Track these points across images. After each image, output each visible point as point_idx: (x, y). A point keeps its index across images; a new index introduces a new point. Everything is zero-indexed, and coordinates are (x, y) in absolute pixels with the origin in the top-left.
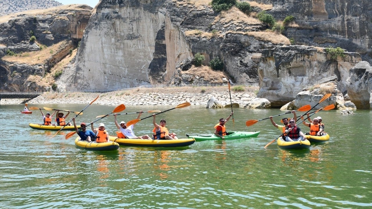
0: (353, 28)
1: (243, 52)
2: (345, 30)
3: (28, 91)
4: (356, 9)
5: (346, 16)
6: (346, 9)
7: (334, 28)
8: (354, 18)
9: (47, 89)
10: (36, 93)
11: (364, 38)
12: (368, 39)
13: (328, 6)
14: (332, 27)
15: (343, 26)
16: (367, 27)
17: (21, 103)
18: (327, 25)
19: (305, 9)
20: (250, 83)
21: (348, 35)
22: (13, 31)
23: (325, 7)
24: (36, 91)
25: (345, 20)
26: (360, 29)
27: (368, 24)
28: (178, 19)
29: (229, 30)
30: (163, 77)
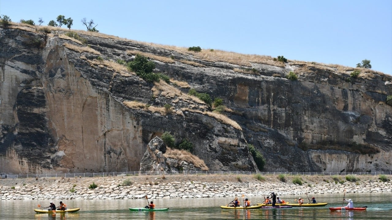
0: (280, 119)
1: (210, 135)
2: (271, 120)
4: (282, 101)
5: (272, 106)
6: (272, 99)
7: (260, 116)
8: (280, 109)
11: (287, 130)
12: (293, 131)
13: (252, 93)
14: (259, 115)
15: (269, 115)
16: (293, 119)
18: (254, 112)
19: (230, 93)
20: (224, 171)
21: (273, 125)
23: (248, 94)
25: (272, 110)
26: (286, 120)
27: (293, 116)
28: (102, 83)
29: (182, 107)
30: (53, 160)
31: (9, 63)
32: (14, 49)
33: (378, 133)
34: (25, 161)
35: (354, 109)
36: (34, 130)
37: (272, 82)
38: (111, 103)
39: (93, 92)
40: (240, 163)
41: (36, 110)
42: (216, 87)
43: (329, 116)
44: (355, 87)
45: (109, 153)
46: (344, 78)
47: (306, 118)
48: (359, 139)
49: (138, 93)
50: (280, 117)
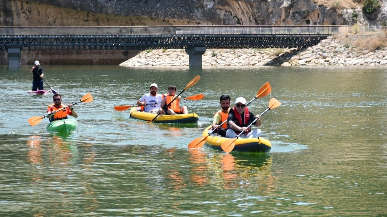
3: (282, 24)
9: (346, 16)
10: (314, 31)
17: (267, 64)
24: (311, 24)
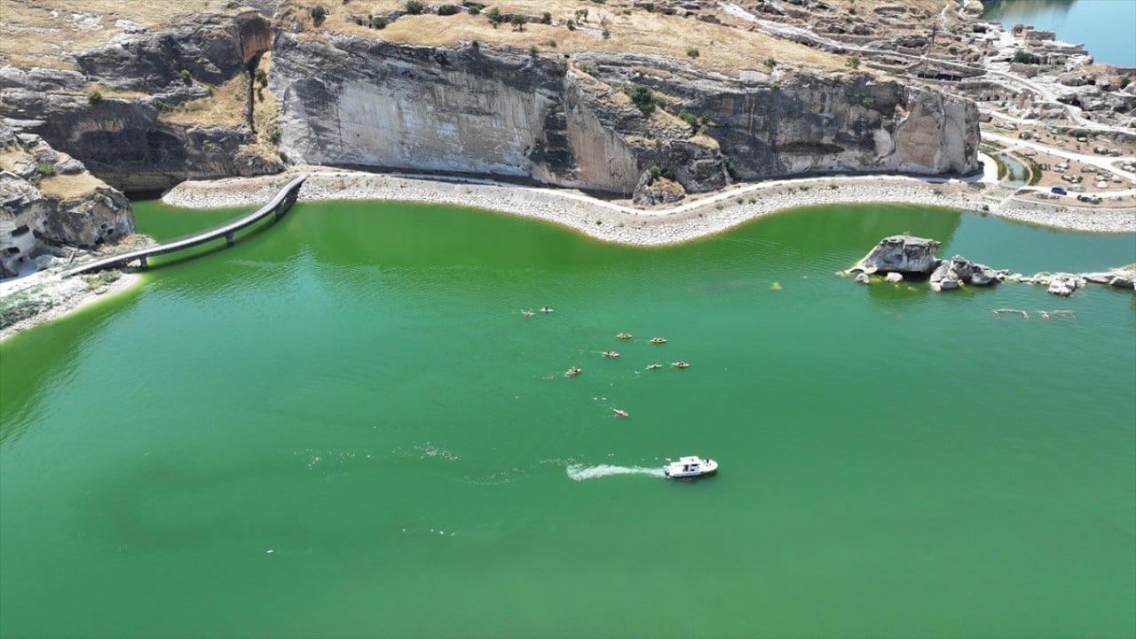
0: (758, 126)
1: (690, 160)
2: (750, 127)
4: (761, 110)
5: (752, 115)
6: (753, 109)
8: (759, 117)
11: (763, 134)
12: (769, 135)
13: (736, 104)
14: (740, 123)
15: (749, 123)
16: (770, 125)
18: (736, 121)
21: (751, 131)
22: (146, 66)
23: (733, 104)
25: (752, 118)
26: (763, 127)
27: (770, 123)
28: (609, 122)
29: (670, 137)
30: (573, 174)
31: (538, 90)
32: (541, 77)
33: (847, 134)
34: (553, 174)
35: (830, 111)
36: (558, 149)
37: (755, 95)
38: (615, 138)
39: (602, 130)
40: (713, 178)
41: (560, 133)
42: (704, 102)
43: (804, 120)
44: (835, 91)
45: (613, 175)
46: (826, 82)
47: (782, 124)
48: (827, 140)
49: (635, 127)
50: (758, 124)
